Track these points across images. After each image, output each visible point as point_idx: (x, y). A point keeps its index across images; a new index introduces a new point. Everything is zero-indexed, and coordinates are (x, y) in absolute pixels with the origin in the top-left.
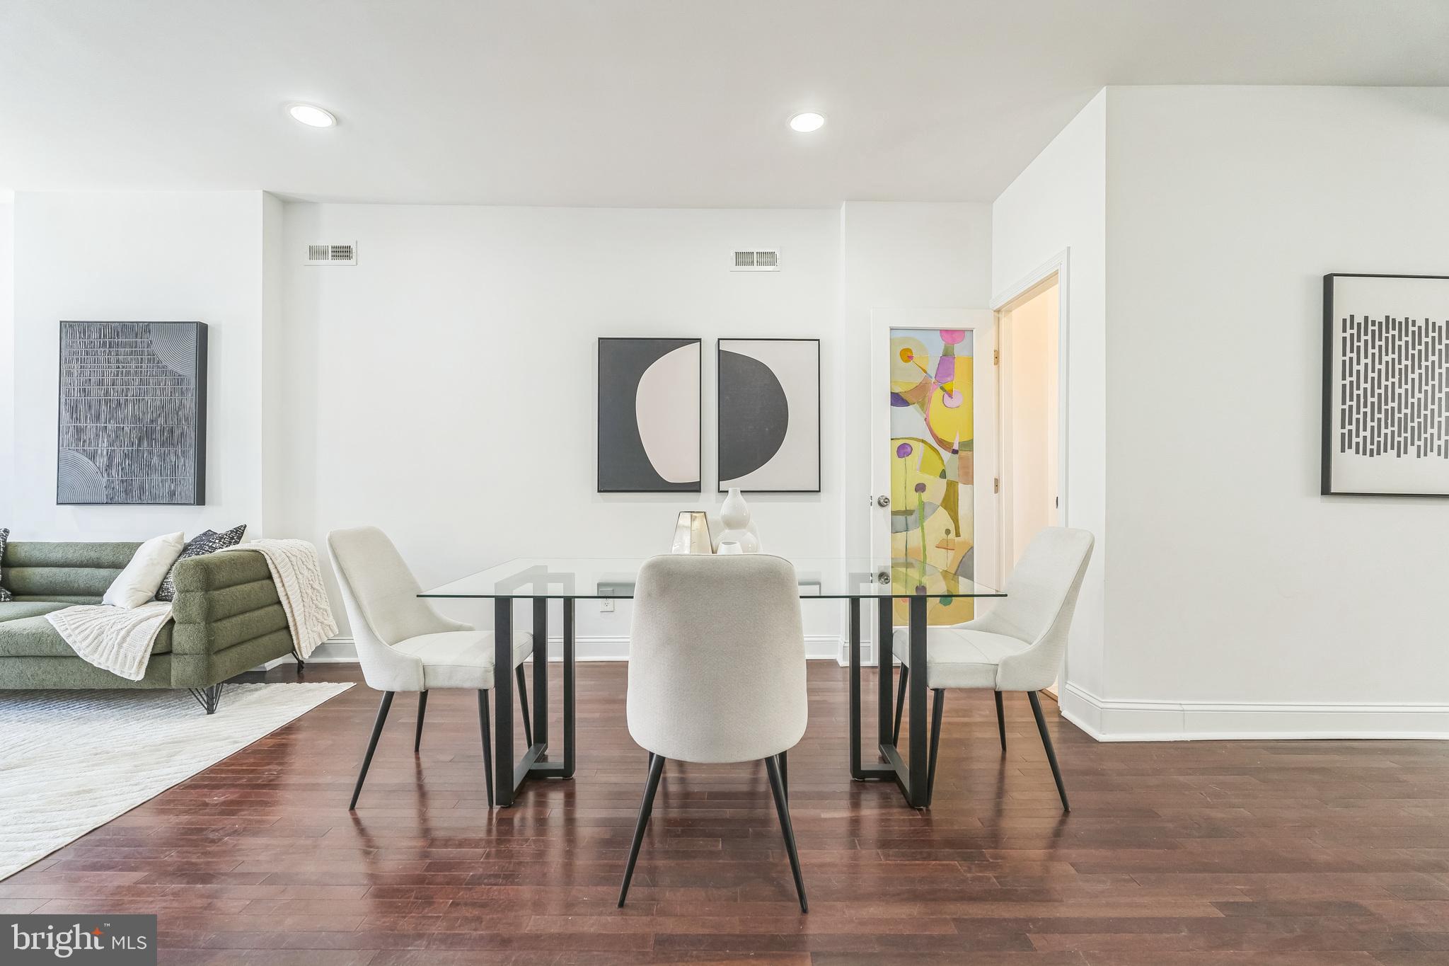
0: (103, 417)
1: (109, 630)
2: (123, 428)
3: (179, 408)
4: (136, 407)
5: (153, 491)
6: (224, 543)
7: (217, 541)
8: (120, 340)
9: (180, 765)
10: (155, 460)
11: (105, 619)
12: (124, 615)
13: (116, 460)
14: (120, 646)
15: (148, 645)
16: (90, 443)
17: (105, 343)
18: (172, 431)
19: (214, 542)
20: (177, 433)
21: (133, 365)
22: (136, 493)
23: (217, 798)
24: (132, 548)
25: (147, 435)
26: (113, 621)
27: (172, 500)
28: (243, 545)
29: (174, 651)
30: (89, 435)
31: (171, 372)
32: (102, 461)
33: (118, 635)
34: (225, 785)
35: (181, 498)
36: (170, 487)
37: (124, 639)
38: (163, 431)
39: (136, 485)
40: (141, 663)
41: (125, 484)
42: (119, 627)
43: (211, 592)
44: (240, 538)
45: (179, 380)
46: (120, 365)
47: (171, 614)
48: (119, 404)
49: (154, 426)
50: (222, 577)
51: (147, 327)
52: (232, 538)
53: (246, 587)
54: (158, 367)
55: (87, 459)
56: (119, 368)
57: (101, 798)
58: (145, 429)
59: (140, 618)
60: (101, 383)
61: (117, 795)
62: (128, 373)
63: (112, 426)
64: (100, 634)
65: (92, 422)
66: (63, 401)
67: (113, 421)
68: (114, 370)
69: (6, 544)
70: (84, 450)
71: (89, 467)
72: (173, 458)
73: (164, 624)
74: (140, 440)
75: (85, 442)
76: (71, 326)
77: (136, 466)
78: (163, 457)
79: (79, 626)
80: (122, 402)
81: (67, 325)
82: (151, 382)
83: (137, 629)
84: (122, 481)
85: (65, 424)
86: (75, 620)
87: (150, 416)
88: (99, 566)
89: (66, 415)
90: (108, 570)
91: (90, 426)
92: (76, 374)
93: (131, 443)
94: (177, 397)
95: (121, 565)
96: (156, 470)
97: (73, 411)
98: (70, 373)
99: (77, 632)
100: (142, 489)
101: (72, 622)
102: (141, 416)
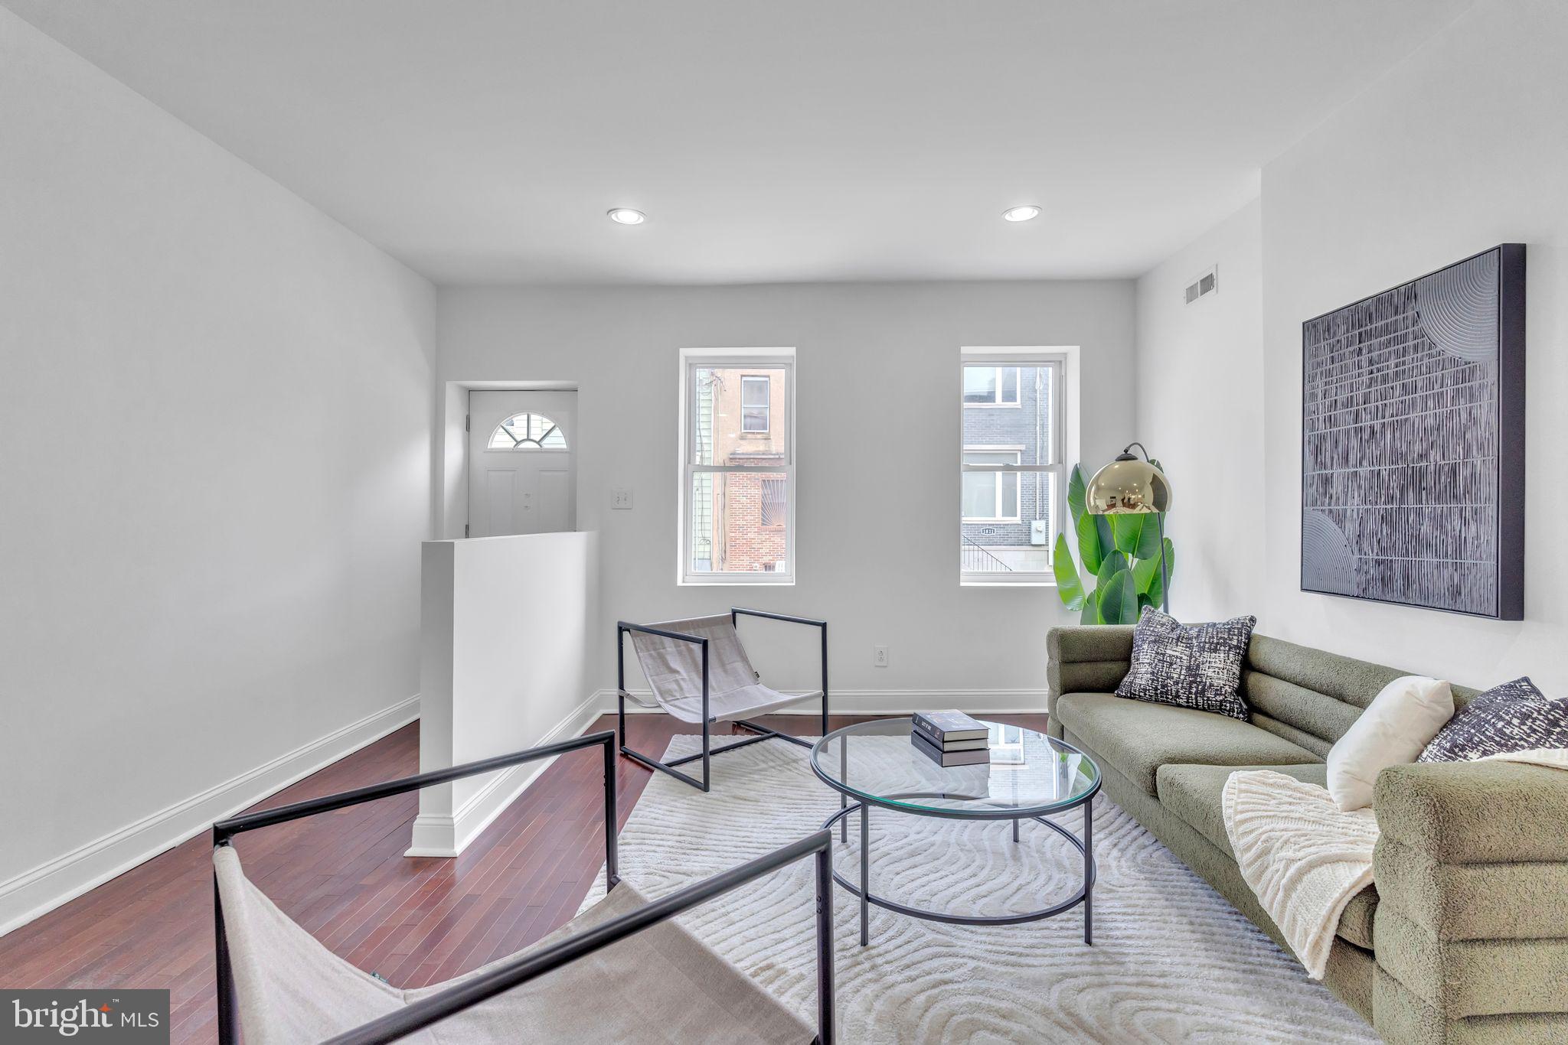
0: (1352, 457)
1: (1277, 852)
2: (1379, 474)
3: (1465, 426)
4: (1397, 435)
5: (1425, 583)
8: (1374, 326)
10: (1426, 528)
11: (1281, 826)
12: (1310, 828)
13: (1371, 526)
14: (1292, 891)
15: (1329, 919)
16: (1338, 499)
17: (1353, 338)
18: (1454, 471)
20: (1463, 473)
21: (1392, 362)
22: (1399, 583)
24: (1383, 675)
25: (1414, 481)
26: (1287, 835)
27: (1454, 602)
29: (1379, 961)
30: (1336, 488)
31: (1452, 360)
32: (1352, 528)
33: (1287, 868)
35: (1472, 602)
36: (1452, 577)
37: (1296, 880)
38: (1438, 471)
39: (1398, 569)
41: (1381, 567)
42: (1291, 854)
43: (1451, 866)
45: (1466, 373)
46: (1374, 367)
47: (1374, 874)
48: (1373, 433)
49: (1424, 464)
51: (1410, 292)
54: (1430, 356)
55: (1334, 524)
56: (1372, 373)
58: (1410, 472)
59: (1332, 846)
60: (1349, 402)
62: (1384, 380)
63: (1364, 470)
64: (1265, 852)
65: (1341, 466)
66: (1306, 439)
67: (1365, 463)
68: (1366, 378)
69: (1249, 637)
70: (1331, 511)
71: (1337, 538)
72: (1457, 523)
73: (1354, 892)
74: (1403, 490)
75: (1331, 497)
76: (1314, 326)
77: (1398, 537)
78: (1439, 522)
79: (1245, 821)
80: (1377, 428)
81: (1312, 329)
82: (1419, 385)
83: (1315, 872)
84: (1378, 563)
85: (1309, 473)
86: (1247, 807)
87: (1417, 448)
88: (1342, 698)
89: (1310, 459)
90: (1346, 709)
91: (1338, 472)
92: (1320, 395)
93: (1391, 499)
94: (1463, 405)
95: (1361, 704)
96: (1428, 545)
97: (1318, 451)
98: (1314, 396)
99: (1241, 829)
100: (1407, 577)
101: (1240, 808)
102: (1404, 449)
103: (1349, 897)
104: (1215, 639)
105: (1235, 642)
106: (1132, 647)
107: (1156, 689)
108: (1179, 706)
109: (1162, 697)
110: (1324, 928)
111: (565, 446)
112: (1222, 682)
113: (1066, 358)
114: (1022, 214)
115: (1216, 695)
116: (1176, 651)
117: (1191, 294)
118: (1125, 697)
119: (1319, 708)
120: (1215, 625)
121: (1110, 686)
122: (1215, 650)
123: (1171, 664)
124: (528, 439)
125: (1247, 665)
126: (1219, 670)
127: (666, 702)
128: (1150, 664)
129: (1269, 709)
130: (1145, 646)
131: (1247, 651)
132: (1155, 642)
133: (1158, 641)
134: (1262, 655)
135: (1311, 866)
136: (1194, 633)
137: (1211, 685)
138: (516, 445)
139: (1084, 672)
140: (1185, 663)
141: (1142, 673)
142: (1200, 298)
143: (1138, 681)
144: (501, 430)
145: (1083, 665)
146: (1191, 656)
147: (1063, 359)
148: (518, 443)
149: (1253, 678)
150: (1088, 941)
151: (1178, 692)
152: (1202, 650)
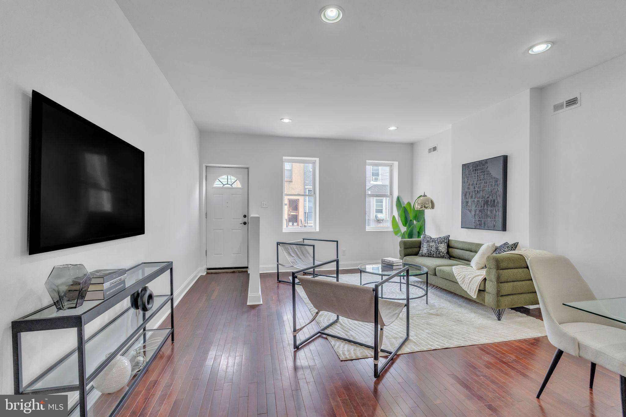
0: (473, 197)
1: (467, 277)
2: (479, 201)
3: (496, 191)
4: (483, 192)
5: (488, 225)
6: (509, 249)
7: (506, 248)
8: (478, 168)
9: (480, 338)
10: (489, 213)
11: (466, 273)
12: (472, 272)
13: (477, 213)
14: (469, 284)
15: (478, 286)
16: (470, 206)
17: (474, 170)
18: (494, 201)
19: (505, 249)
20: (496, 201)
21: (482, 176)
22: (483, 225)
23: (487, 358)
24: (480, 245)
25: (486, 203)
26: (468, 274)
27: (494, 228)
28: (516, 252)
29: (486, 291)
30: (470, 204)
31: (494, 177)
32: (473, 213)
33: (469, 279)
34: (491, 354)
35: (497, 228)
36: (493, 223)
37: (471, 281)
38: (491, 201)
39: (483, 222)
40: (475, 292)
42: (470, 277)
43: (499, 270)
44: (516, 248)
45: (497, 180)
46: (478, 177)
47: (485, 276)
48: (478, 192)
49: (488, 199)
50: (504, 265)
51: (486, 161)
52: (512, 248)
53: (516, 271)
54: (490, 176)
55: (469, 212)
57: (453, 337)
58: (485, 201)
59: (476, 275)
60: (473, 185)
61: (457, 339)
62: (481, 180)
63: (476, 200)
64: (464, 278)
65: (470, 199)
66: (463, 192)
67: (476, 198)
68: (476, 179)
69: (449, 240)
70: (468, 209)
71: (470, 215)
72: (495, 212)
73: (483, 279)
74: (484, 205)
75: (468, 206)
76: (465, 166)
77: (483, 215)
78: (491, 211)
79: (459, 273)
80: (479, 191)
81: (464, 166)
82: (488, 182)
83: (475, 279)
84: (479, 221)
85: (463, 200)
86: (459, 271)
87: (487, 196)
88: (471, 251)
89: (464, 197)
90: (472, 254)
91: (470, 200)
92: (466, 182)
93: (482, 207)
94: (496, 187)
95: (476, 252)
96: (489, 216)
97: (465, 195)
98: (464, 182)
99: (459, 275)
100: (485, 224)
101: (457, 271)
102: (484, 195)
103: (481, 281)
104: (441, 241)
105: (446, 241)
106: (421, 244)
107: (428, 253)
108: (434, 257)
109: (430, 255)
110: (477, 288)
111: (240, 187)
112: (444, 251)
113: (393, 165)
114: (393, 128)
115: (442, 254)
116: (432, 244)
117: (430, 151)
118: (421, 256)
119: (466, 254)
120: (440, 237)
121: (417, 254)
122: (442, 243)
123: (432, 247)
124: (227, 184)
125: (449, 246)
126: (443, 248)
127: (294, 265)
128: (426, 247)
129: (455, 256)
130: (425, 243)
131: (448, 243)
132: (427, 242)
133: (428, 242)
134: (452, 244)
135: (474, 277)
136: (436, 239)
137: (441, 251)
138: (223, 186)
139: (409, 251)
140: (435, 247)
141: (424, 249)
142: (432, 152)
143: (424, 252)
144: (218, 180)
145: (409, 249)
146: (436, 245)
147: (392, 165)
148: (224, 185)
149: (450, 250)
150: (427, 304)
151: (434, 254)
152: (438, 243)
